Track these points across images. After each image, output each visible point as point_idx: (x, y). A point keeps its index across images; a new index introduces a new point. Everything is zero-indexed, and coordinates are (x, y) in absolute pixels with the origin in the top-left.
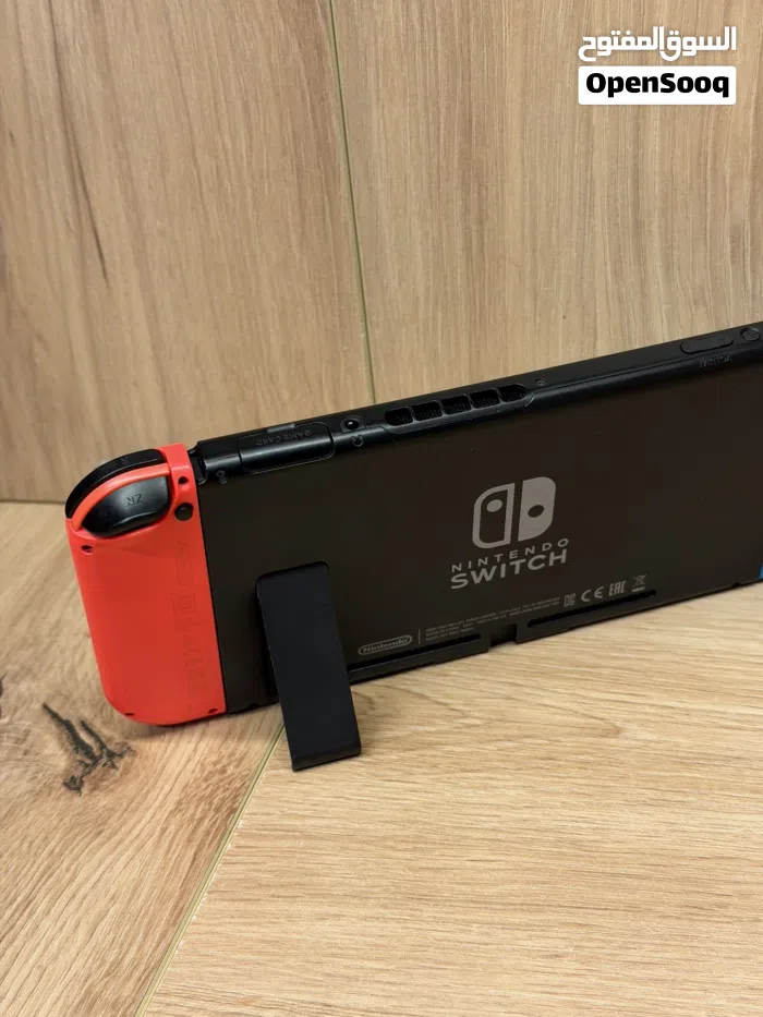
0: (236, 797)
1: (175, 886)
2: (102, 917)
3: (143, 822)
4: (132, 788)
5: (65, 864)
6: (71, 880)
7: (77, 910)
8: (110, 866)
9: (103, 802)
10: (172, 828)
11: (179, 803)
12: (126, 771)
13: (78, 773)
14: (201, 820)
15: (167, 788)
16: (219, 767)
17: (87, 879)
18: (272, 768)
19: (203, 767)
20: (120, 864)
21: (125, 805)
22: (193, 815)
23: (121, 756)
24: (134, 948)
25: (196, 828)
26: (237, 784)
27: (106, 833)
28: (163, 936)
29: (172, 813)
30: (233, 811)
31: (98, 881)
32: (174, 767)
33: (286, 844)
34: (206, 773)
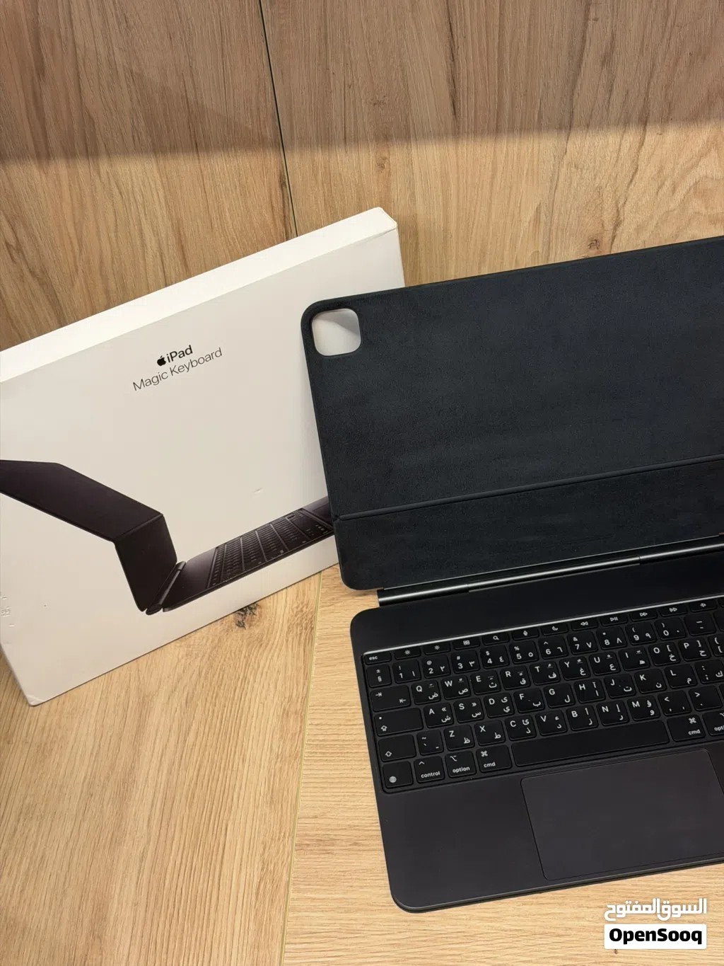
0: (311, 622)
1: (301, 664)
2: (277, 680)
3: (277, 638)
4: (266, 623)
5: (253, 660)
6: (259, 667)
7: (266, 679)
8: (272, 658)
9: (257, 632)
10: (290, 639)
11: (289, 628)
12: (260, 616)
13: (240, 619)
14: (301, 634)
15: (281, 622)
16: (299, 609)
17: (265, 665)
18: (323, 607)
19: (293, 611)
20: (275, 658)
21: (266, 632)
22: (297, 633)
23: (255, 608)
24: (295, 690)
25: (300, 638)
26: (310, 616)
27: (264, 645)
28: (304, 684)
29: (288, 633)
30: (312, 629)
31: (269, 666)
32: (280, 611)
33: (338, 641)
34: (295, 612)
